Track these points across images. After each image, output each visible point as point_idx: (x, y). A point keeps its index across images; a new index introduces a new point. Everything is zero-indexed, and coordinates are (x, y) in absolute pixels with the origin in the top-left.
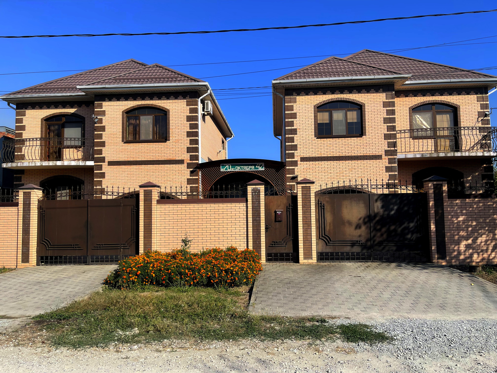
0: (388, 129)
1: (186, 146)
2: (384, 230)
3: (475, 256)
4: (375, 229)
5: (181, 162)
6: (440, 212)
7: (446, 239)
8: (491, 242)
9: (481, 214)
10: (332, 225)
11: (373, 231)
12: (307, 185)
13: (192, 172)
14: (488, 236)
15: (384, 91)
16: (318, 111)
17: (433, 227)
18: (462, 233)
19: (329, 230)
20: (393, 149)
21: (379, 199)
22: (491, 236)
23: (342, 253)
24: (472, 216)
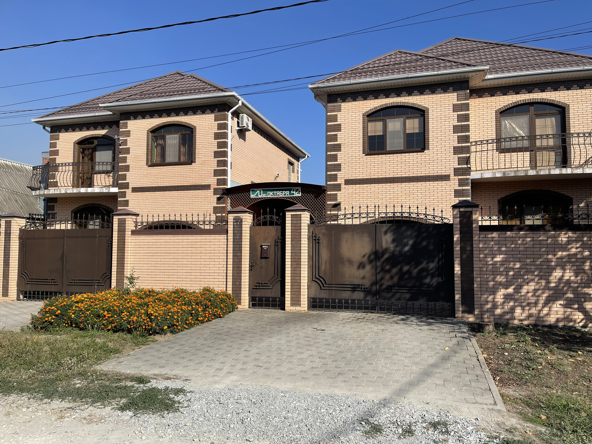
0: (460, 140)
1: (213, 169)
2: (394, 270)
3: (518, 311)
4: (383, 270)
5: (207, 187)
6: (469, 249)
7: (475, 286)
8: (543, 293)
9: (528, 253)
10: (328, 263)
11: (379, 273)
12: (298, 213)
13: (219, 199)
14: (538, 283)
15: (454, 90)
16: (369, 121)
17: (457, 269)
18: (499, 279)
19: (325, 271)
20: (466, 166)
21: (389, 231)
22: (543, 284)
23: (340, 301)
24: (514, 256)
